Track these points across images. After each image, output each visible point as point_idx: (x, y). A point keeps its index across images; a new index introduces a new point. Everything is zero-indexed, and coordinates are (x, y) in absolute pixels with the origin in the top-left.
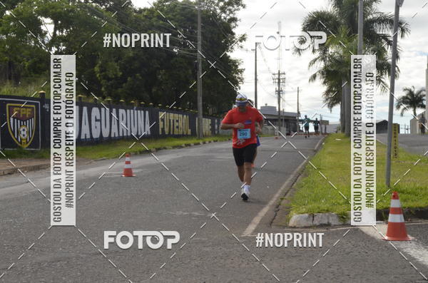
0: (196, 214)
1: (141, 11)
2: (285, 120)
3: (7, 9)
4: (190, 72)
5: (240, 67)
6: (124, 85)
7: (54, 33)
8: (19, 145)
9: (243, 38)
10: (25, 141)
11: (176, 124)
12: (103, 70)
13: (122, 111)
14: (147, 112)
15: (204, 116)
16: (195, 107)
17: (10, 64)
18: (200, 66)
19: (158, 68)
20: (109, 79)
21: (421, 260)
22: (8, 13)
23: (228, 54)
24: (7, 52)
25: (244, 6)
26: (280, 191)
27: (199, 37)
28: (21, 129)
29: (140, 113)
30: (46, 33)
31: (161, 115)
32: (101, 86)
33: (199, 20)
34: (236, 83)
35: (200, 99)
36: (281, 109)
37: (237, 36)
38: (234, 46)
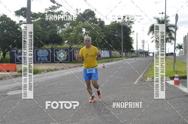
0: (122, 78)
1: (107, 26)
2: (145, 53)
3: (74, 27)
4: (120, 41)
5: (133, 39)
6: (103, 44)
7: (86, 32)
8: (77, 60)
9: (134, 32)
11: (116, 54)
12: (97, 40)
13: (102, 51)
14: (109, 51)
15: (123, 52)
16: (121, 50)
17: (75, 40)
18: (122, 39)
19: (111, 40)
20: (99, 43)
21: (184, 90)
22: (75, 27)
23: (130, 36)
24: (74, 37)
25: (134, 24)
26: (144, 72)
27: (122, 32)
29: (107, 52)
30: (84, 32)
31: (112, 52)
32: (97, 45)
33: (122, 27)
34: (132, 43)
35: (122, 48)
36: (144, 50)
37: (132, 31)
38: (131, 34)
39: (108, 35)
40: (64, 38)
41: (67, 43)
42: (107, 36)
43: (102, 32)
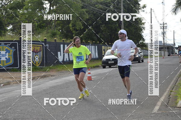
2: (167, 48)
4: (117, 25)
5: (143, 22)
7: (50, 8)
8: (35, 65)
9: (144, 7)
10: (37, 63)
12: (74, 26)
14: (96, 46)
19: (101, 24)
20: (77, 30)
24: (27, 19)
26: (169, 87)
27: (122, 7)
28: (36, 57)
29: (93, 47)
30: (46, 8)
31: (103, 47)
34: (141, 30)
36: (165, 42)
37: (142, 5)
38: (140, 10)
39: (94, 15)
40: (5, 20)
41: (11, 30)
42: (92, 16)
43: (83, 7)
